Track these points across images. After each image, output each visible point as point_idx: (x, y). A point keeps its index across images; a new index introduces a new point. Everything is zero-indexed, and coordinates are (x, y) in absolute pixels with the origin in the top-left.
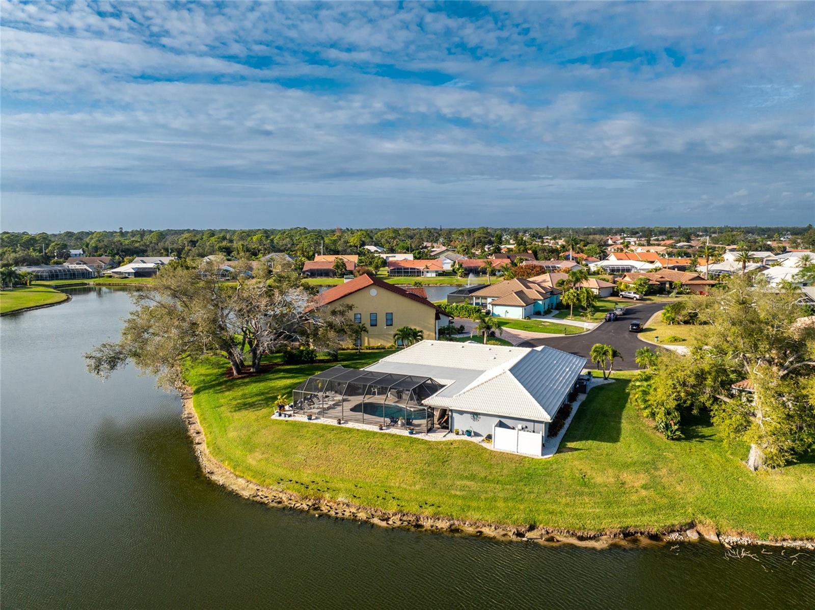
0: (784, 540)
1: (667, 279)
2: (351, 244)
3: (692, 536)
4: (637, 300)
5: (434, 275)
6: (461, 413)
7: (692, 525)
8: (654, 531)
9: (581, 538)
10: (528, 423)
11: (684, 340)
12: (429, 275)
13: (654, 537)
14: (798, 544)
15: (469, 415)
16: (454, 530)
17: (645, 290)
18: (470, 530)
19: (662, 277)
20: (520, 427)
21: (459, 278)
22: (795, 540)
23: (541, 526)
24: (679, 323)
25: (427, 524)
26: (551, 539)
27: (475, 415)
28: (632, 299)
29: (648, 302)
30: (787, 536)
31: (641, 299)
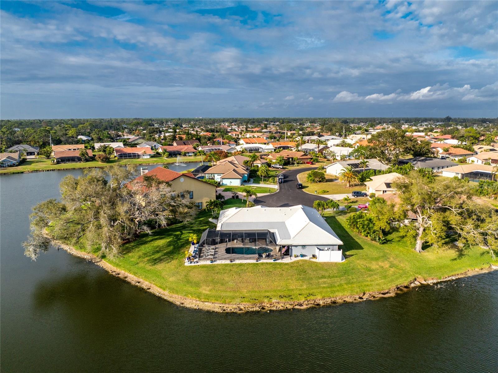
0: (446, 278)
1: (290, 156)
2: (70, 135)
3: (417, 283)
4: (281, 169)
5: (148, 157)
6: (296, 246)
7: (415, 279)
8: (406, 285)
9: (383, 294)
10: (330, 247)
11: (328, 192)
12: (145, 157)
13: (406, 287)
14: (450, 278)
15: (300, 247)
16: (334, 303)
17: (283, 163)
18: (340, 301)
19: (288, 155)
20: (326, 249)
21: (165, 158)
22: (449, 277)
23: (367, 292)
24: (317, 182)
25: (321, 303)
26: (374, 297)
27: (304, 246)
28: (279, 168)
29: (286, 169)
30: (447, 276)
31: (283, 168)
